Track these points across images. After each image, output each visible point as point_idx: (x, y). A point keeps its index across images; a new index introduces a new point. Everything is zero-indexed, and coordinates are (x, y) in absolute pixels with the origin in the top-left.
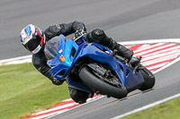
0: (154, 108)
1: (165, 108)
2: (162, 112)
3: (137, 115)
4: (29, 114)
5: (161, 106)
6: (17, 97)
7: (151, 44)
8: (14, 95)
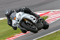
0: (54, 33)
1: (58, 33)
2: (57, 34)
3: (48, 35)
4: (13, 36)
5: (56, 33)
6: (9, 30)
7: (53, 11)
8: (8, 29)
